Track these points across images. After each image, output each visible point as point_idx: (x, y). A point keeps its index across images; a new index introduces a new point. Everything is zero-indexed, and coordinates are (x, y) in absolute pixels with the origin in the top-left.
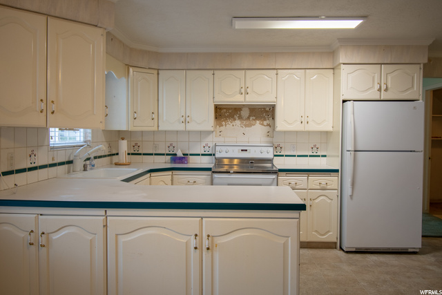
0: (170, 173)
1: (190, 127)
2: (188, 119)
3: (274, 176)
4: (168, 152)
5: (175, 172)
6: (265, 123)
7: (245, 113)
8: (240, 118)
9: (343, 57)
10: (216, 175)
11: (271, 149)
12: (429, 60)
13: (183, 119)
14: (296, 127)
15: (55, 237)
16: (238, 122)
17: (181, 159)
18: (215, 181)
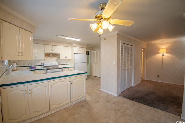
0: (34, 71)
1: (38, 59)
2: (37, 57)
3: (62, 69)
4: (28, 66)
5: (35, 71)
6: (56, 57)
7: (51, 55)
8: (50, 56)
9: (74, 45)
10: (48, 70)
11: (58, 63)
12: (87, 47)
13: (35, 57)
14: (64, 58)
15: (34, 90)
16: (49, 57)
17: (33, 67)
18: (48, 72)
